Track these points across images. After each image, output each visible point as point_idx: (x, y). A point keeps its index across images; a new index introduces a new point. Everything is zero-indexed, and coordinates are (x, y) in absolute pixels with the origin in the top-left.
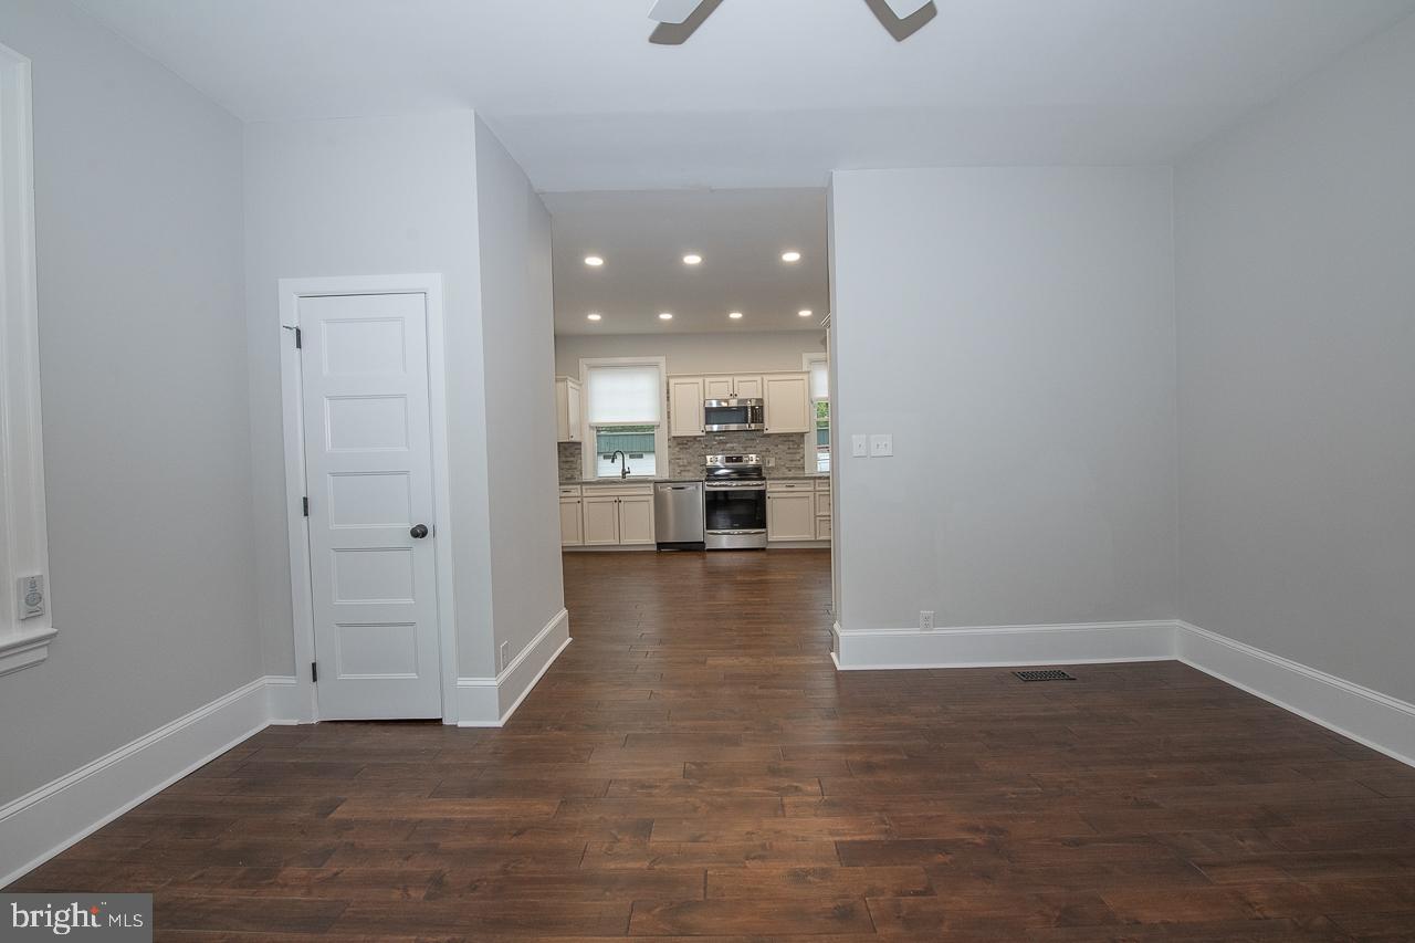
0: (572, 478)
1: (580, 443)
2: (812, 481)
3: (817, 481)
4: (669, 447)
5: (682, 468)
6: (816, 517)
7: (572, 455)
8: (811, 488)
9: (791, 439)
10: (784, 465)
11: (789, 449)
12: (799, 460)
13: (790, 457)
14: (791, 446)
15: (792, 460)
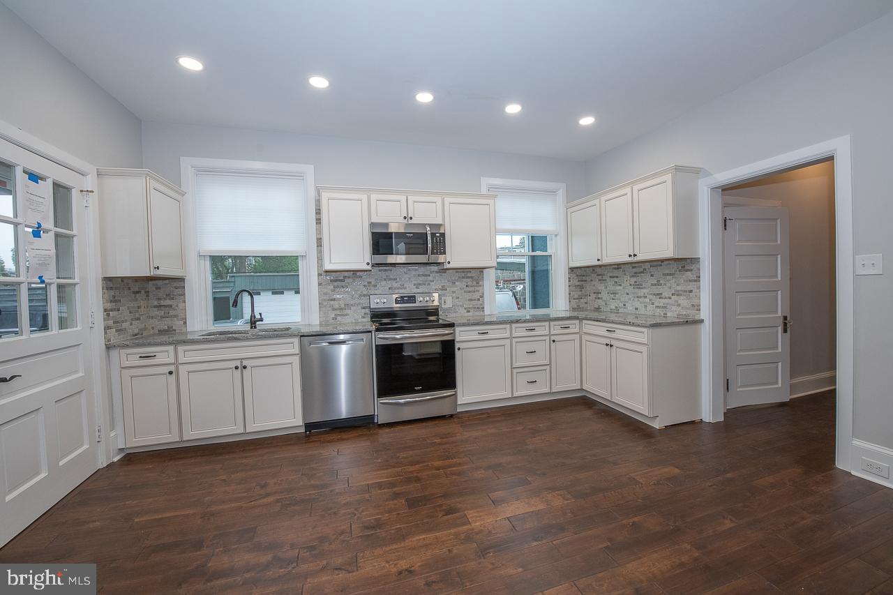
0: (169, 331)
1: (182, 280)
2: (508, 326)
3: (514, 325)
4: (320, 284)
5: (338, 312)
6: (512, 368)
7: (169, 296)
8: (507, 335)
9: (469, 275)
10: (462, 306)
11: (467, 286)
12: (479, 300)
13: (469, 296)
14: (470, 283)
15: (471, 300)
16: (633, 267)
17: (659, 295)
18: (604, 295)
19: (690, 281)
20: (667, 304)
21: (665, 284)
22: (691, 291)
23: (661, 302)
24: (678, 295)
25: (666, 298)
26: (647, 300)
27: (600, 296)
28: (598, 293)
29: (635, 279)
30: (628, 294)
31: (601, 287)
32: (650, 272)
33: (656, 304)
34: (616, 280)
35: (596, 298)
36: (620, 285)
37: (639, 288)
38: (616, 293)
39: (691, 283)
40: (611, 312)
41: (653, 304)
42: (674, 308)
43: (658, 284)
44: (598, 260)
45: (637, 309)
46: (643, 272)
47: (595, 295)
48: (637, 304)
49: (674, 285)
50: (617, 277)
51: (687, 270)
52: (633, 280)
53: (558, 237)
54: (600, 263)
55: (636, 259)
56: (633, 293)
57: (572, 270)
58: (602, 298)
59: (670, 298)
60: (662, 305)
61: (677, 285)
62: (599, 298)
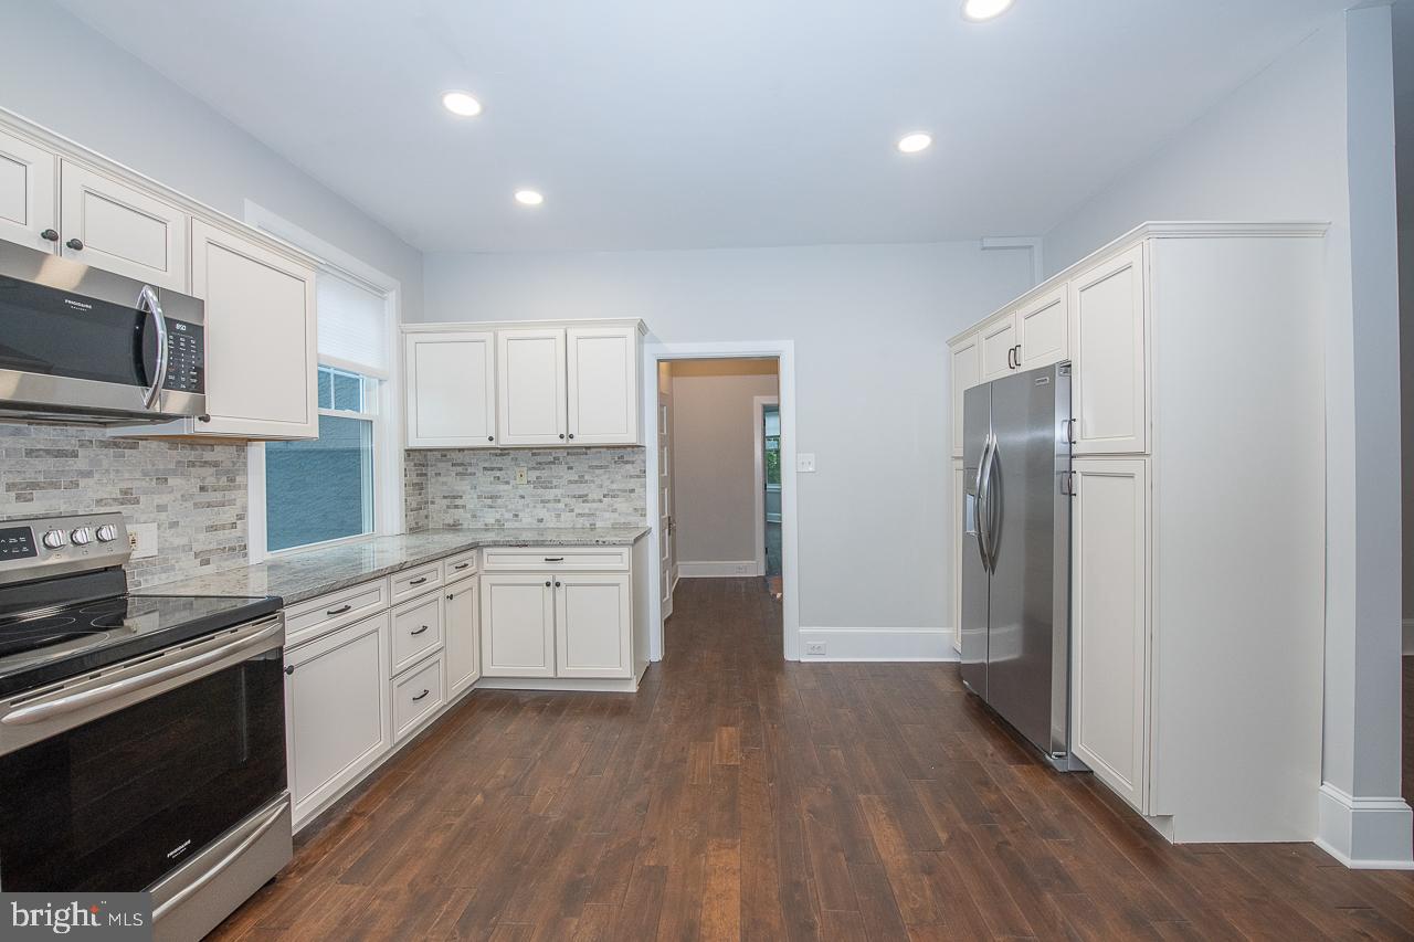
2: (384, 581)
3: (393, 579)
6: (392, 679)
8: (381, 603)
9: (209, 456)
10: (187, 548)
11: (202, 489)
12: (234, 526)
13: (206, 517)
14: (210, 481)
15: (212, 528)
16: (534, 454)
17: (583, 498)
18: (470, 500)
19: (631, 477)
20: (596, 509)
21: (593, 481)
22: (632, 491)
23: (586, 508)
24: (613, 497)
25: (594, 501)
26: (561, 505)
27: (458, 502)
28: (455, 497)
29: (537, 473)
30: (523, 497)
31: (463, 486)
32: (567, 463)
33: (577, 511)
34: (498, 474)
35: (448, 507)
36: (508, 483)
37: (546, 488)
38: (497, 497)
39: (632, 480)
40: (486, 530)
41: (572, 511)
42: (607, 515)
43: (581, 480)
44: (491, 439)
45: (541, 521)
46: (553, 463)
47: (446, 502)
48: (541, 512)
49: (607, 483)
50: (500, 469)
51: (627, 462)
52: (533, 475)
53: (385, 385)
54: (493, 444)
55: (572, 442)
56: (533, 496)
57: (409, 452)
58: (464, 507)
59: (601, 501)
60: (587, 511)
61: (612, 482)
62: (456, 507)
